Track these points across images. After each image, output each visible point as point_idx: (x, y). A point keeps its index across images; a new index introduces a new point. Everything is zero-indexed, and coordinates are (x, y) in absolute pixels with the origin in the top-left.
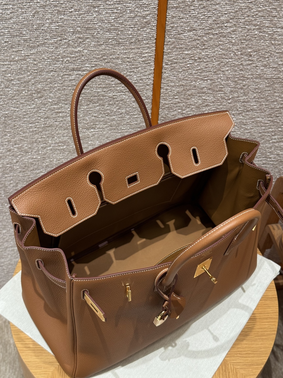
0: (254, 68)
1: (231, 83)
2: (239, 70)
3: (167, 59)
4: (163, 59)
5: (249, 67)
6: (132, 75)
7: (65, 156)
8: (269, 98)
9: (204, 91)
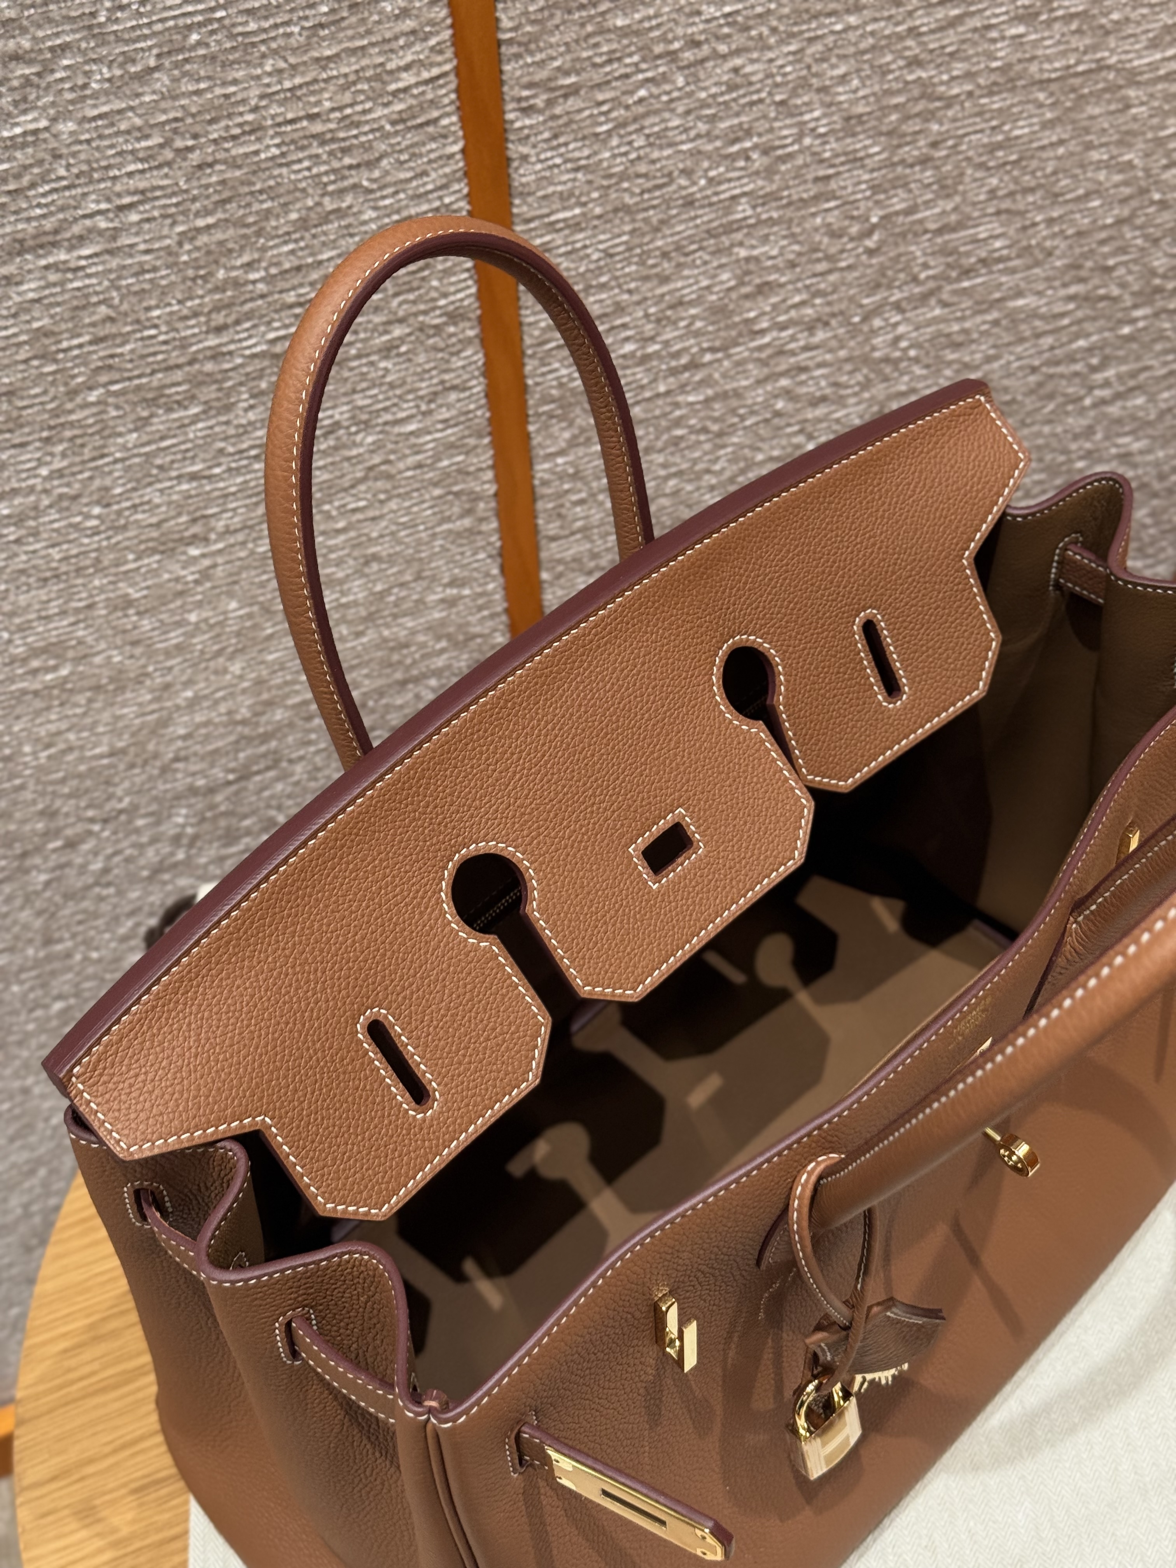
0: (976, 36)
1: (868, 142)
2: (901, 63)
3: (525, 80)
4: (502, 83)
5: (951, 38)
6: (350, 207)
7: (75, 715)
8: (1063, 183)
9: (739, 216)
